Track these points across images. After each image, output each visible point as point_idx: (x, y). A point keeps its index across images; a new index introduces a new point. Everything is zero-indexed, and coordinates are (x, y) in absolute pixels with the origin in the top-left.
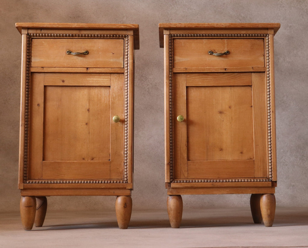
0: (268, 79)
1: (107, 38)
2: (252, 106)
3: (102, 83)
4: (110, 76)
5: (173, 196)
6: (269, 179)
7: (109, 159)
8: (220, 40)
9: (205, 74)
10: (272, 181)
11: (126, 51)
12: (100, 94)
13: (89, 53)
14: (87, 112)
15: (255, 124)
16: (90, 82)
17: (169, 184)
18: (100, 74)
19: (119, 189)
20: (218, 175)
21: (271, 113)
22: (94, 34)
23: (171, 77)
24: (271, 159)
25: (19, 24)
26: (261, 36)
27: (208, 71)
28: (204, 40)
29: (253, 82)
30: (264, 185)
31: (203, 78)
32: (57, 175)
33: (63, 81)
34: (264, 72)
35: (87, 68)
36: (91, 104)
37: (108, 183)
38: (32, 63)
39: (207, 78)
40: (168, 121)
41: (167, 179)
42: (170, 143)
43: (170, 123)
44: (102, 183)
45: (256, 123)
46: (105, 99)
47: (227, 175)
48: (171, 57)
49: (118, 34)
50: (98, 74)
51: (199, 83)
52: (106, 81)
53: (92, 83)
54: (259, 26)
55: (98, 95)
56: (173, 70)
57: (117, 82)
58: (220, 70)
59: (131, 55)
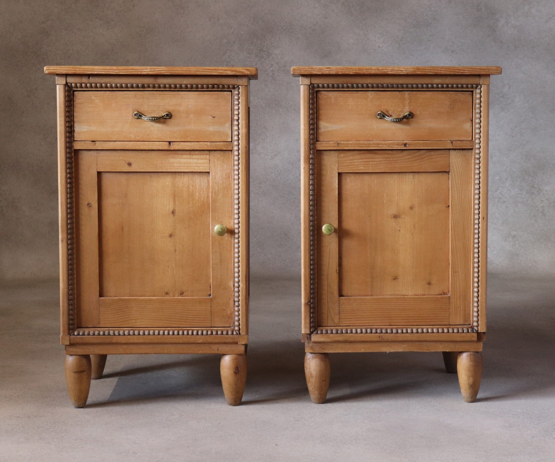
0: (477, 161)
1: (203, 90)
2: (449, 206)
3: (196, 168)
4: (208, 156)
5: (315, 354)
6: (472, 328)
7: (209, 293)
8: (398, 93)
9: (370, 152)
10: (477, 332)
11: (236, 112)
12: (193, 186)
13: (173, 117)
14: (171, 215)
15: (453, 237)
16: (175, 165)
17: (308, 336)
18: (192, 152)
19: (225, 343)
20: (390, 321)
21: (480, 220)
22: (181, 83)
23: (312, 158)
24: (478, 297)
25: (51, 68)
26: (467, 87)
27: (376, 148)
28: (370, 92)
29: (451, 166)
30: (464, 339)
31: (366, 158)
32: (123, 320)
33: (130, 164)
34: (472, 149)
35: (170, 142)
36: (177, 203)
37: (207, 334)
38: (75, 135)
39: (373, 159)
40: (307, 234)
41: (305, 327)
42: (311, 270)
43: (311, 236)
44: (197, 334)
45: (455, 236)
46: (202, 193)
47: (404, 321)
48: (313, 124)
49: (222, 83)
50: (188, 152)
51: (359, 168)
52: (202, 164)
53: (179, 167)
54: (465, 71)
55: (189, 187)
56: (317, 146)
57: (221, 166)
58: (396, 146)
59: (245, 121)
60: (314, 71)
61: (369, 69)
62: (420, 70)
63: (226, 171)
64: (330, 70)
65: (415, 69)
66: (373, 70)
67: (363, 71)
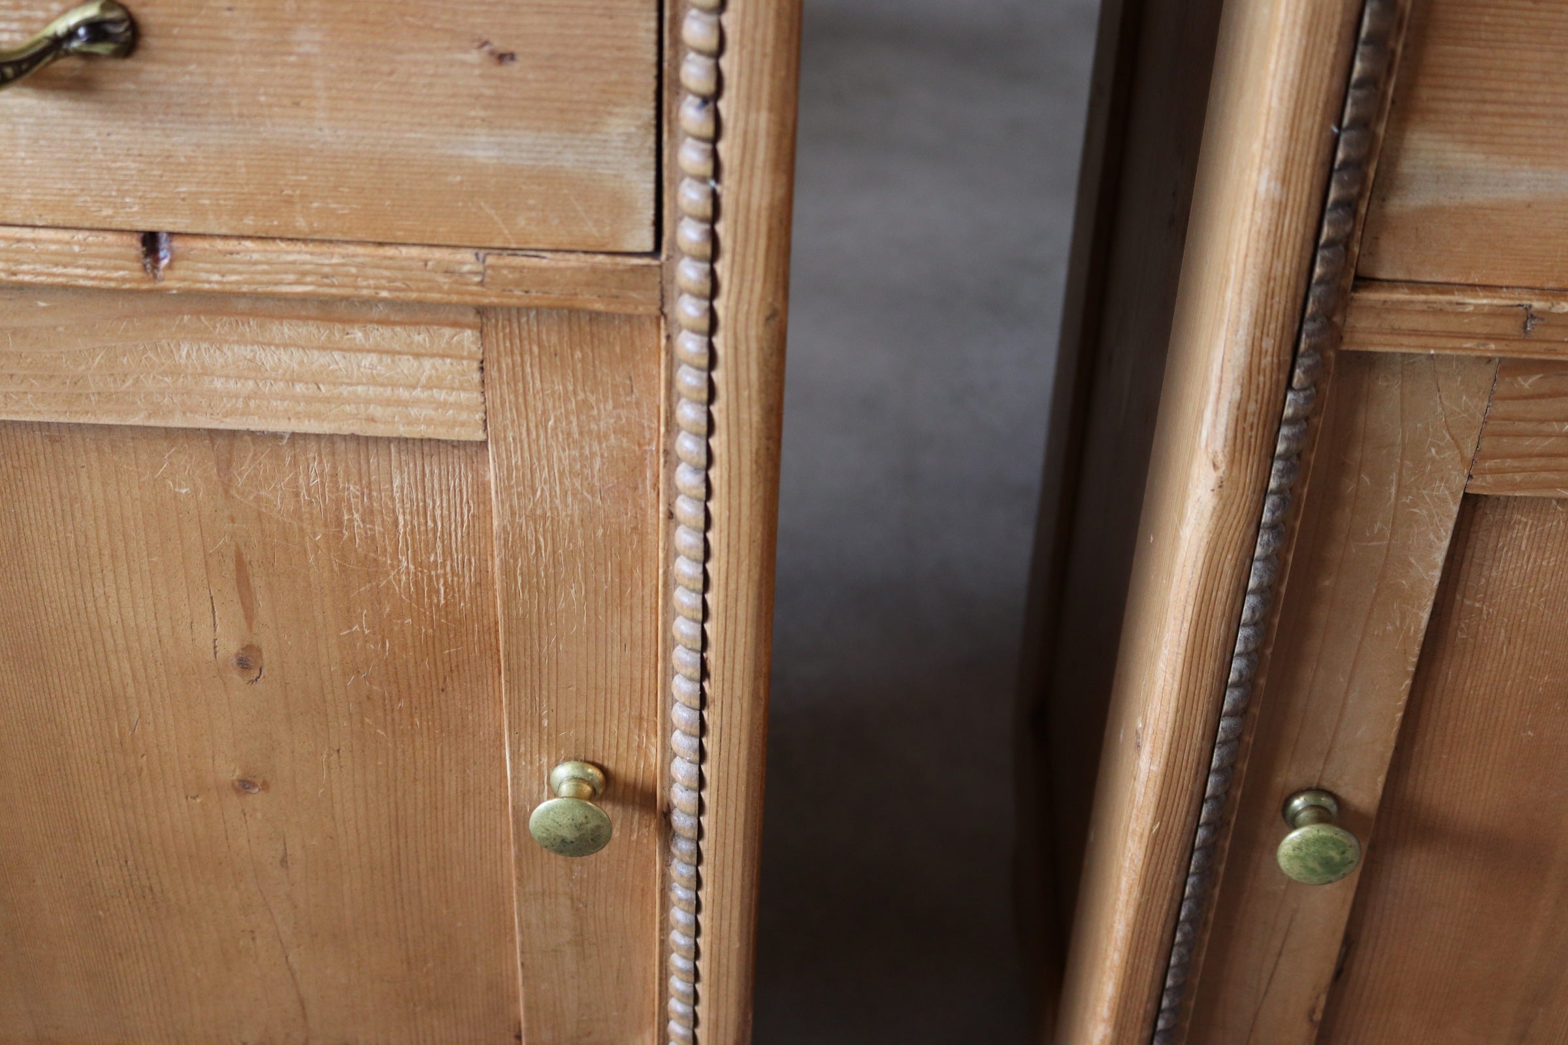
11: (696, 31)
12: (369, 515)
13: (150, 41)
14: (236, 677)
16: (218, 384)
23: (1295, 419)
35: (151, 241)
36: (263, 609)
46: (437, 556)
48: (1356, 164)
52: (428, 387)
53: (249, 398)
55: (339, 523)
56: (1351, 320)
57: (573, 405)
59: (771, 109)
63: (612, 440)
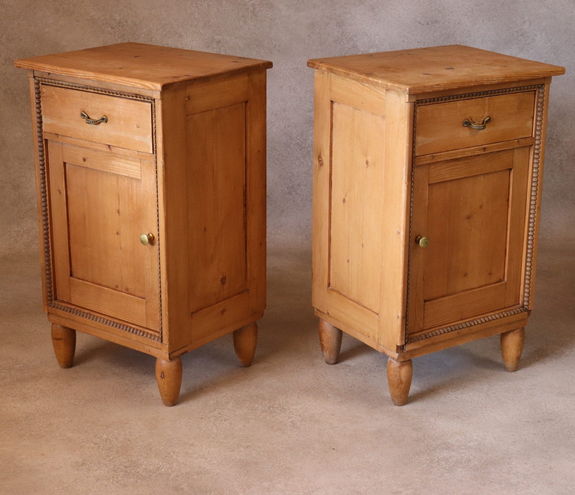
2: (509, 200)
6: (524, 307)
8: (481, 99)
10: (528, 310)
17: (402, 347)
21: (536, 210)
26: (534, 88)
27: (462, 156)
28: (459, 102)
29: (514, 163)
30: (519, 319)
31: (451, 167)
34: (531, 146)
41: (401, 340)
51: (445, 177)
54: (541, 75)
58: (477, 152)
60: (426, 89)
61: (470, 82)
62: (508, 79)
64: (440, 86)
65: (504, 77)
66: (473, 83)
67: (465, 84)
